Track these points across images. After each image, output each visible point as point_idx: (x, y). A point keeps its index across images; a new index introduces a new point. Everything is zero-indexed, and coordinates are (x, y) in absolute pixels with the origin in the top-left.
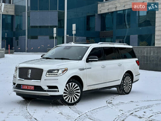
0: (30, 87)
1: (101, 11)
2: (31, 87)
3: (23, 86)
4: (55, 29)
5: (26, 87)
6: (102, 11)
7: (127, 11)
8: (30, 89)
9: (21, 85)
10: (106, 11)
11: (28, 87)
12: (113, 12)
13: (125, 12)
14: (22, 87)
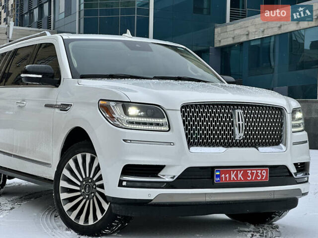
0: (252, 174)
2: (257, 173)
3: (222, 173)
5: (236, 175)
8: (256, 178)
9: (212, 169)
11: (245, 175)
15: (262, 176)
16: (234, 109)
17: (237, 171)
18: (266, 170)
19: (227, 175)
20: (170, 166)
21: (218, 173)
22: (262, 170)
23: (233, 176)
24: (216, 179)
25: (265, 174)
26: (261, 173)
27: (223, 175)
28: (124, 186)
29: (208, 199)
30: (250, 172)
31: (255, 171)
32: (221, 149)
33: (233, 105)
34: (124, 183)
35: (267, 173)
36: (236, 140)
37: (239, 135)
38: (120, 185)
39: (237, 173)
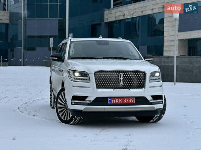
1: (107, 19)
2: (129, 100)
3: (112, 99)
4: (51, 39)
5: (119, 101)
6: (109, 19)
7: (138, 19)
9: (108, 97)
10: (113, 19)
11: (123, 100)
12: (120, 21)
13: (136, 20)
15: (132, 101)
16: (119, 73)
18: (134, 99)
19: (114, 101)
20: (90, 97)
22: (131, 99)
23: (117, 101)
24: (109, 102)
25: (133, 100)
26: (131, 100)
27: (112, 101)
28: (73, 104)
29: (106, 110)
30: (125, 99)
32: (112, 90)
33: (119, 71)
34: (73, 103)
35: (134, 100)
36: (120, 86)
37: (121, 84)
38: (72, 104)
39: (119, 100)
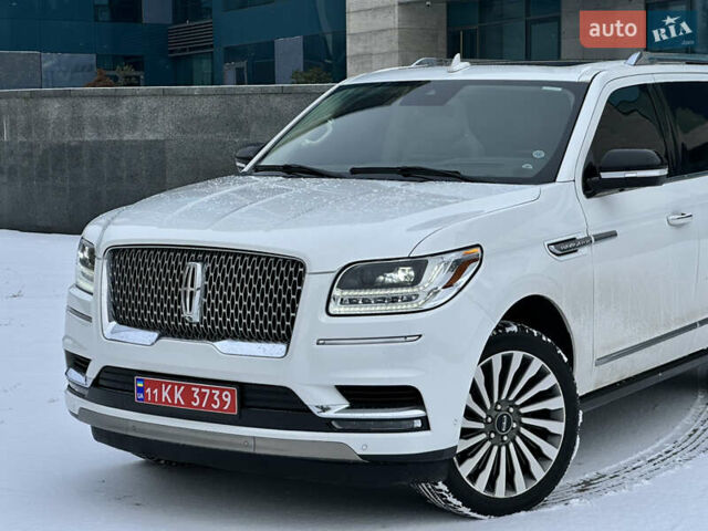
0: (202, 395)
2: (212, 395)
3: (147, 384)
5: (171, 393)
8: (209, 405)
9: (131, 372)
11: (188, 395)
14: (141, 390)
15: (223, 403)
17: (173, 385)
18: (232, 392)
19: (156, 391)
21: (140, 385)
22: (222, 391)
23: (165, 394)
24: (138, 397)
25: (229, 400)
26: (220, 397)
27: (149, 390)
30: (197, 390)
31: (208, 391)
35: (233, 399)
39: (172, 389)
